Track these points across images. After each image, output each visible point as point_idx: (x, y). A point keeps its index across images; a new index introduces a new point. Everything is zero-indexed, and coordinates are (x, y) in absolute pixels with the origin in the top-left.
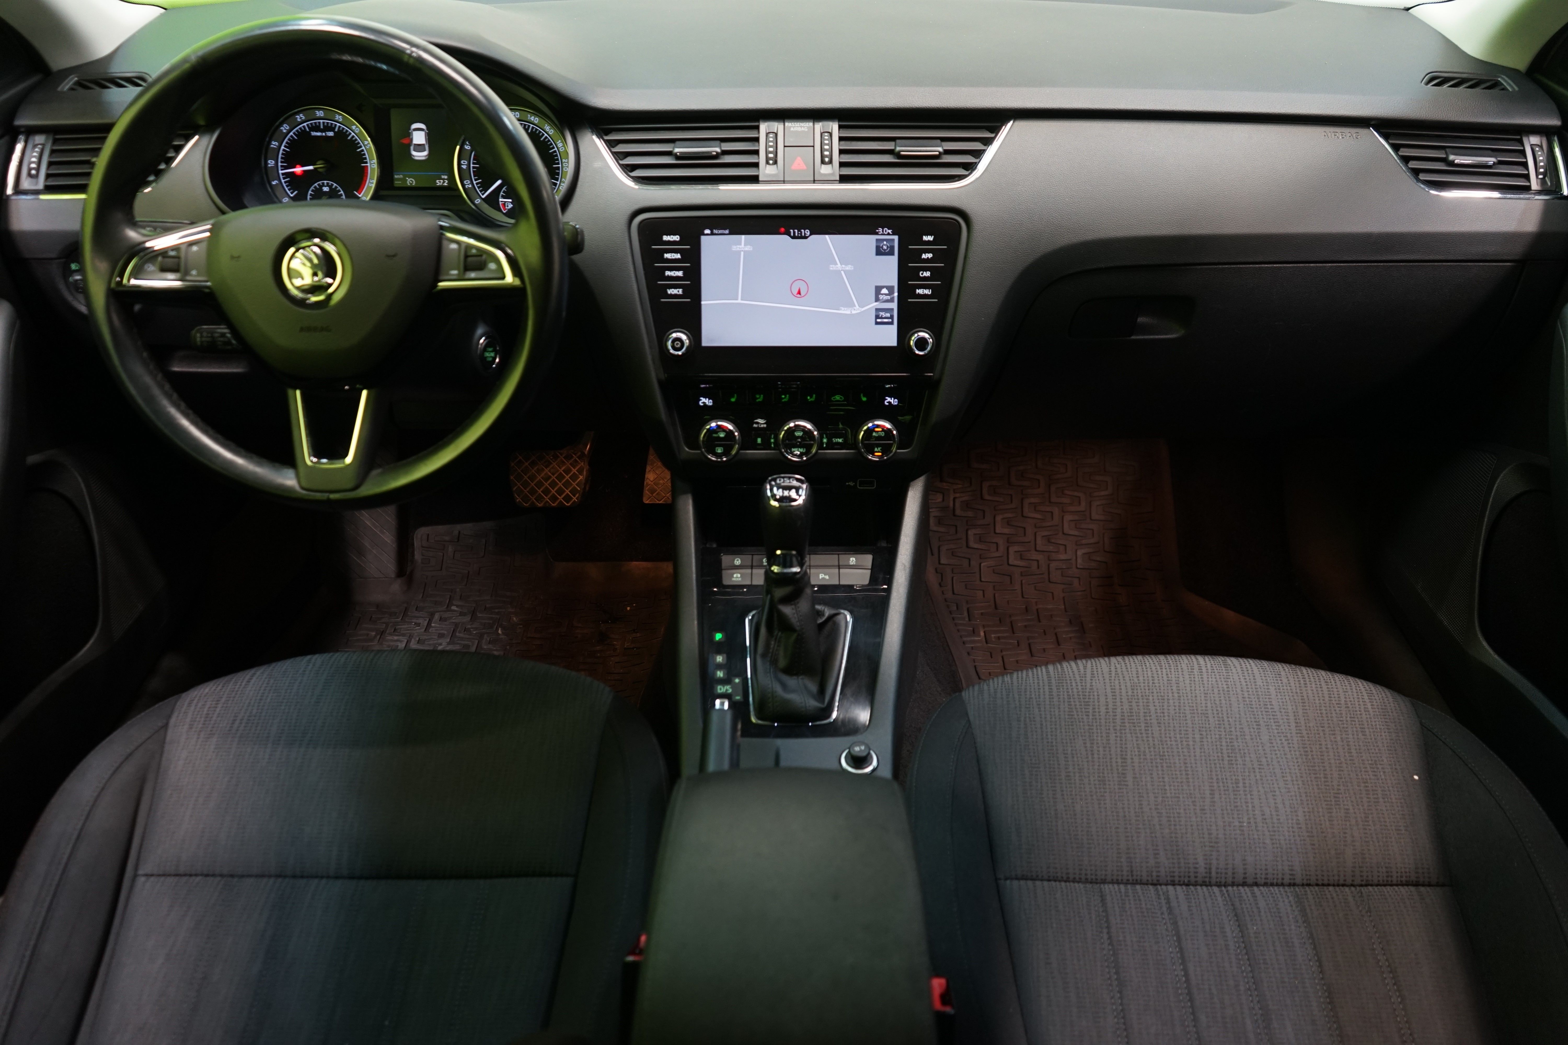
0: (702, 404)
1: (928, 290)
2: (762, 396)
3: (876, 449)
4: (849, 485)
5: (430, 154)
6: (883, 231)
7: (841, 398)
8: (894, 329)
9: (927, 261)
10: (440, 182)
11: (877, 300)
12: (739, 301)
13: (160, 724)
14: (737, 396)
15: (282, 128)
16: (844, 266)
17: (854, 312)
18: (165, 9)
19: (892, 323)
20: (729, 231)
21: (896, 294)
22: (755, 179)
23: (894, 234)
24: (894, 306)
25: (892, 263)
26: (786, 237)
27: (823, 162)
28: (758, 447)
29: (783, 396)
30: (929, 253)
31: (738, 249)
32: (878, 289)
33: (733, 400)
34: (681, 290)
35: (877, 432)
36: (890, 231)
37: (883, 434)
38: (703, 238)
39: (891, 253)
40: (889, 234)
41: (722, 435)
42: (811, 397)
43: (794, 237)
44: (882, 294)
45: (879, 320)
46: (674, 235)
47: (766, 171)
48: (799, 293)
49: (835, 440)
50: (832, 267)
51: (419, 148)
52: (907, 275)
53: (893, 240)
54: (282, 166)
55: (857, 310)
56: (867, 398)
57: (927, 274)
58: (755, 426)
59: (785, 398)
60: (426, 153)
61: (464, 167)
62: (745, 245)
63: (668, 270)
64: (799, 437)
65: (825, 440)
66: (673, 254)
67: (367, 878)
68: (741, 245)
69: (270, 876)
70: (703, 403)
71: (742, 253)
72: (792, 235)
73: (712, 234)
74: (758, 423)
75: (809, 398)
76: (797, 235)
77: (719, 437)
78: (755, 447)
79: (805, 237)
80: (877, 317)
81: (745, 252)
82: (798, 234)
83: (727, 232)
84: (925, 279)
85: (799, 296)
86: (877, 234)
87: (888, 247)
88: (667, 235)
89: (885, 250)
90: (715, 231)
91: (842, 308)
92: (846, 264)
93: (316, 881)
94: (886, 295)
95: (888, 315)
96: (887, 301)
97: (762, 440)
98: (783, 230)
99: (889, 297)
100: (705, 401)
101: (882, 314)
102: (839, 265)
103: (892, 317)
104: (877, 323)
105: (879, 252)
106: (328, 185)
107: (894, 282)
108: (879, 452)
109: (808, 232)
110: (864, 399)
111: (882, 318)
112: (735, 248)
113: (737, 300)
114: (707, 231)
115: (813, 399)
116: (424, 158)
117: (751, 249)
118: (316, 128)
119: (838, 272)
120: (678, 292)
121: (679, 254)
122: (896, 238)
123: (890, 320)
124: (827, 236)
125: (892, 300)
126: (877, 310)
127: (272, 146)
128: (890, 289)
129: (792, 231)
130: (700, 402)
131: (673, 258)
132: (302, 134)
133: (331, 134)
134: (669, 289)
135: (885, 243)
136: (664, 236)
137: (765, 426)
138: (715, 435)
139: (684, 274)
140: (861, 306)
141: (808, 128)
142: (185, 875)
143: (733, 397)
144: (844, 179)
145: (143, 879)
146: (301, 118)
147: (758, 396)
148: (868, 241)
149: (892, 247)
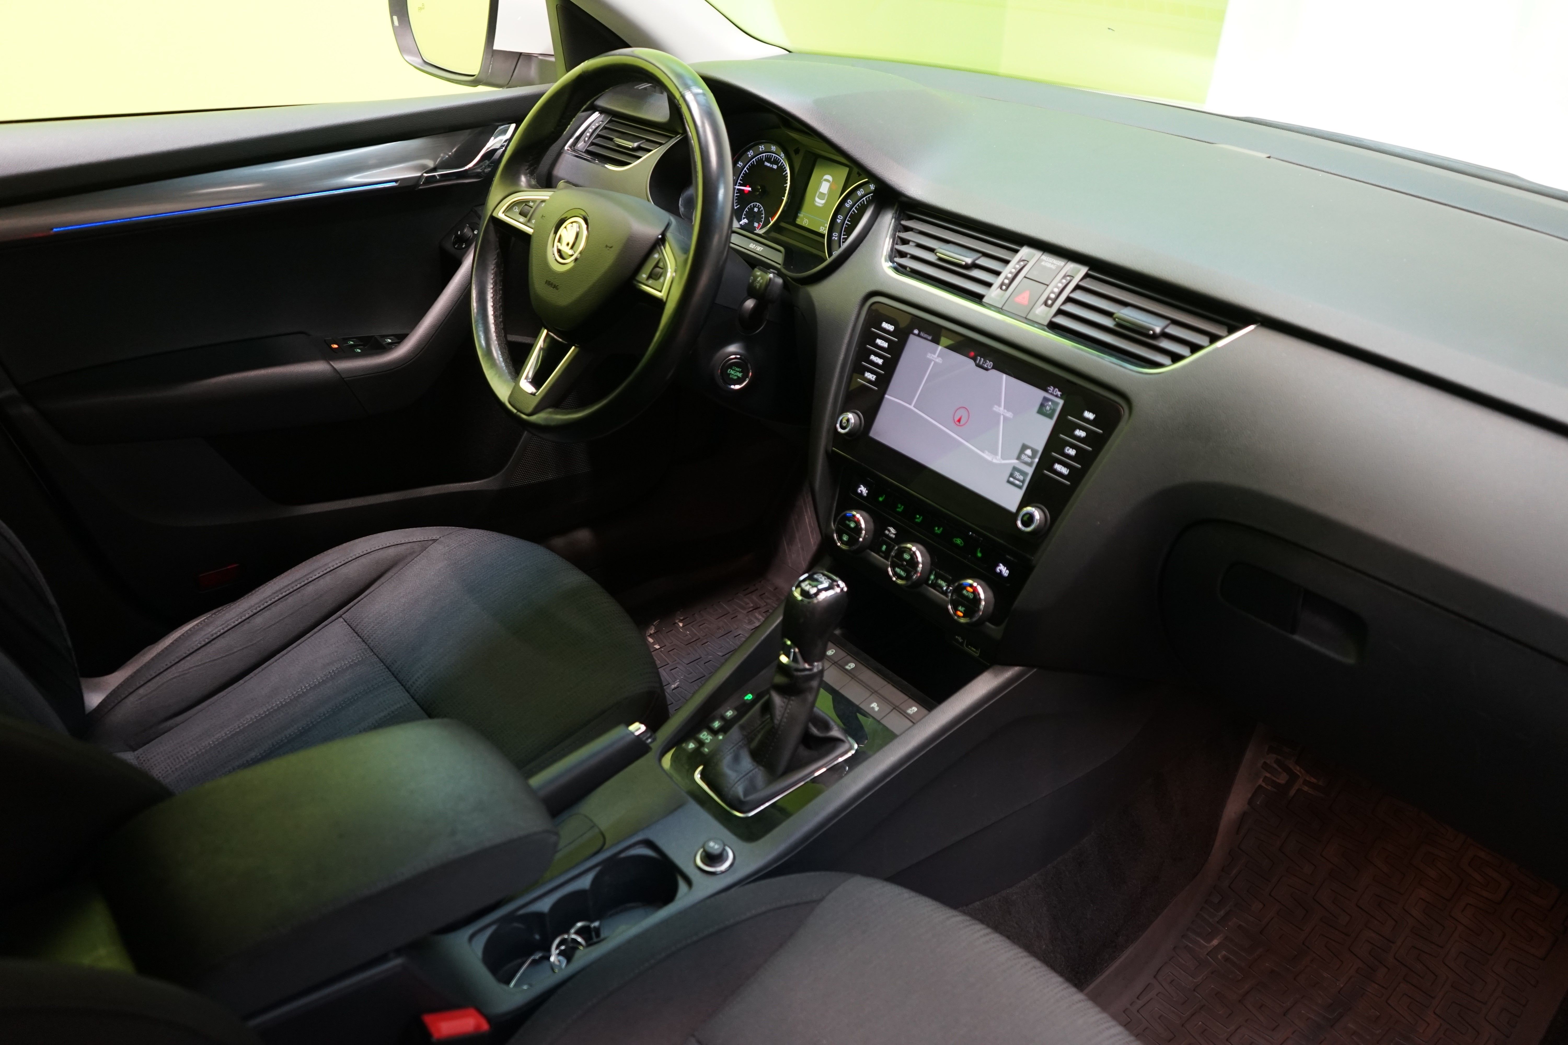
0: (859, 492)
1: (1066, 469)
2: (903, 507)
3: (960, 608)
4: (958, 639)
5: (825, 204)
6: (1053, 391)
7: (961, 543)
8: (1019, 494)
9: (1078, 439)
10: (822, 229)
11: (1018, 458)
12: (912, 407)
13: (434, 538)
14: (885, 497)
15: (748, 153)
16: (1006, 411)
17: (995, 461)
18: (790, 52)
19: (1020, 487)
20: (932, 338)
21: (1037, 460)
22: (978, 298)
23: (1061, 397)
24: (1030, 471)
25: (1047, 426)
26: (972, 362)
27: (1046, 303)
28: (881, 554)
29: (918, 516)
30: (1083, 431)
31: (931, 358)
32: (1024, 447)
33: (881, 499)
34: (875, 377)
35: (968, 591)
36: (1059, 393)
37: (971, 596)
38: (912, 337)
39: (1050, 416)
40: (1057, 396)
41: (852, 525)
42: (938, 529)
43: (978, 365)
44: (1025, 455)
45: (1011, 479)
46: (891, 325)
47: (993, 295)
48: (959, 421)
49: (940, 582)
50: (996, 408)
51: (822, 196)
52: (1054, 444)
53: (1057, 404)
54: (739, 183)
55: (997, 460)
56: (982, 555)
57: (1072, 452)
58: (887, 532)
59: (918, 518)
60: (823, 202)
61: (839, 221)
62: (938, 356)
63: (874, 355)
64: (905, 560)
65: (932, 577)
66: (883, 341)
67: (418, 704)
68: (934, 354)
69: (385, 665)
70: (861, 491)
71: (933, 363)
72: (978, 362)
73: (919, 335)
74: (889, 531)
75: (937, 528)
76: (981, 363)
77: (849, 526)
78: (878, 551)
79: (987, 369)
80: (1011, 475)
81: (935, 363)
82: (983, 363)
83: (930, 338)
84: (1068, 456)
85: (958, 423)
86: (1046, 391)
87: (1050, 409)
88: (886, 323)
89: (1047, 411)
90: (922, 334)
91: (987, 452)
92: (1008, 410)
93: (399, 684)
94: (1029, 457)
95: (1021, 478)
96: (1026, 463)
97: (886, 549)
98: (972, 354)
99: (1029, 460)
100: (863, 490)
101: (1017, 474)
102: (1002, 408)
103: (1023, 482)
104: (1009, 482)
105: (1041, 411)
106: (759, 208)
107: (1040, 446)
108: (961, 612)
109: (989, 364)
110: (979, 555)
111: (1015, 478)
112: (929, 356)
113: (910, 404)
114: (916, 332)
115: (939, 532)
116: (821, 205)
117: (941, 362)
118: (768, 159)
119: (998, 415)
120: (873, 378)
121: (887, 343)
122: (1061, 402)
123: (1021, 484)
124: (1004, 376)
125: (1030, 465)
126: (1015, 469)
127: (738, 165)
128: (1034, 452)
129: (979, 358)
130: (860, 489)
131: (882, 345)
132: (760, 162)
133: (775, 167)
134: (868, 372)
135: (1050, 403)
136: (884, 323)
137: (894, 536)
138: (847, 522)
139: (883, 363)
140: (1003, 458)
141: (1058, 266)
142: (357, 633)
143: (882, 496)
144: (1053, 327)
145: (342, 620)
146: (762, 149)
147: (899, 506)
148: (1036, 395)
149: (1054, 411)
